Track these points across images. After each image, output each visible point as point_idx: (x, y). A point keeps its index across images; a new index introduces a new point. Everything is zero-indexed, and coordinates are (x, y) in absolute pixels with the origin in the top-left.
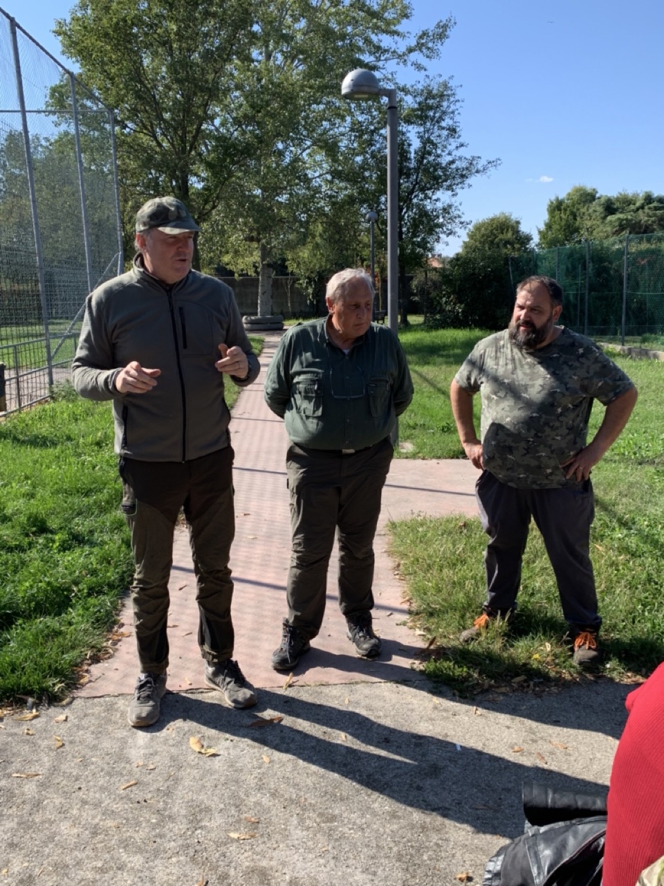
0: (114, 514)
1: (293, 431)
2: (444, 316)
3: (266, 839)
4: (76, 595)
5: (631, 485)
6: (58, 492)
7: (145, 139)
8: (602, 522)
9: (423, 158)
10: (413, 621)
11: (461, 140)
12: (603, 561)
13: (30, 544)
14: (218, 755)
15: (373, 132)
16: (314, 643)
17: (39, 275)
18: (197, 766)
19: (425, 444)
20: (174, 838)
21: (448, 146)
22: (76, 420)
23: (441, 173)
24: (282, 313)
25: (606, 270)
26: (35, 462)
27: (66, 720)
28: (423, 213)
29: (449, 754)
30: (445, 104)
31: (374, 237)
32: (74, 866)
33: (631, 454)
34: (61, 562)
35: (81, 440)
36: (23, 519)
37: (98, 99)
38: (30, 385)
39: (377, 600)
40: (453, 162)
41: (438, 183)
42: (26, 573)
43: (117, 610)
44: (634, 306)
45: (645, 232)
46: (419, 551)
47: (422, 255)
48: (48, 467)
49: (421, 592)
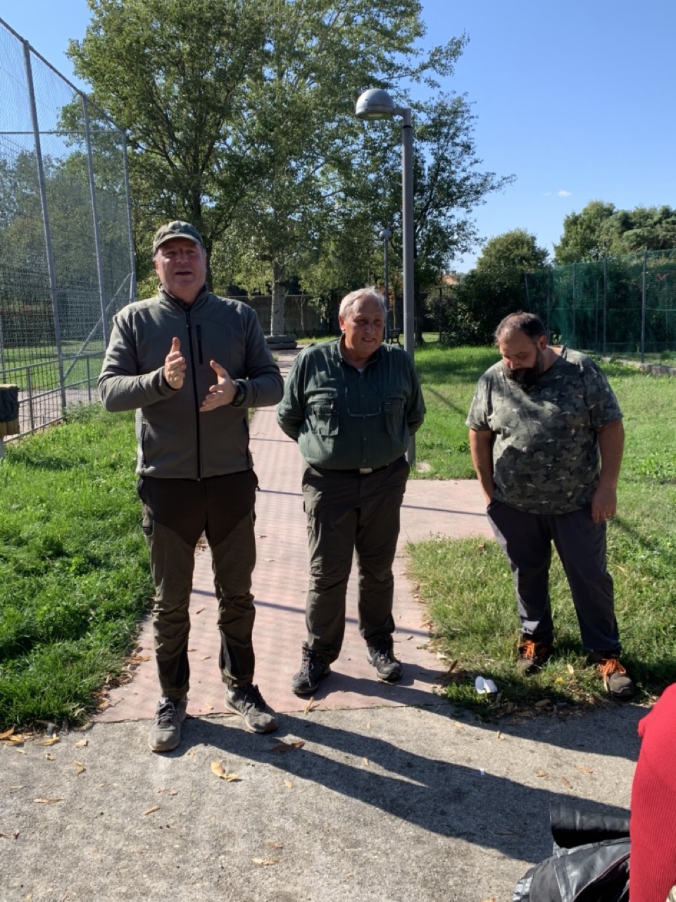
0: (130, 537)
1: (308, 452)
2: (460, 334)
3: (290, 865)
4: (94, 619)
5: (653, 505)
6: (72, 515)
7: (157, 158)
8: (624, 543)
9: (437, 174)
10: (434, 644)
11: (475, 156)
12: (626, 583)
13: (46, 568)
14: (240, 780)
15: (386, 149)
16: (335, 667)
17: (51, 296)
18: (218, 791)
19: (442, 464)
20: (198, 863)
21: (462, 163)
22: (90, 442)
23: (455, 190)
24: (295, 332)
25: (625, 287)
26: (50, 485)
27: (86, 745)
28: (438, 230)
29: (472, 779)
30: (459, 121)
31: (388, 255)
32: (98, 892)
33: (653, 473)
34: (77, 586)
35: (96, 463)
36: (39, 542)
37: (111, 119)
38: (43, 407)
39: (398, 624)
40: (467, 178)
41: (452, 200)
42: (44, 597)
43: (135, 633)
44: (653, 322)
45: (663, 247)
46: (439, 573)
47: (437, 272)
48: (63, 490)
49: (442, 615)
